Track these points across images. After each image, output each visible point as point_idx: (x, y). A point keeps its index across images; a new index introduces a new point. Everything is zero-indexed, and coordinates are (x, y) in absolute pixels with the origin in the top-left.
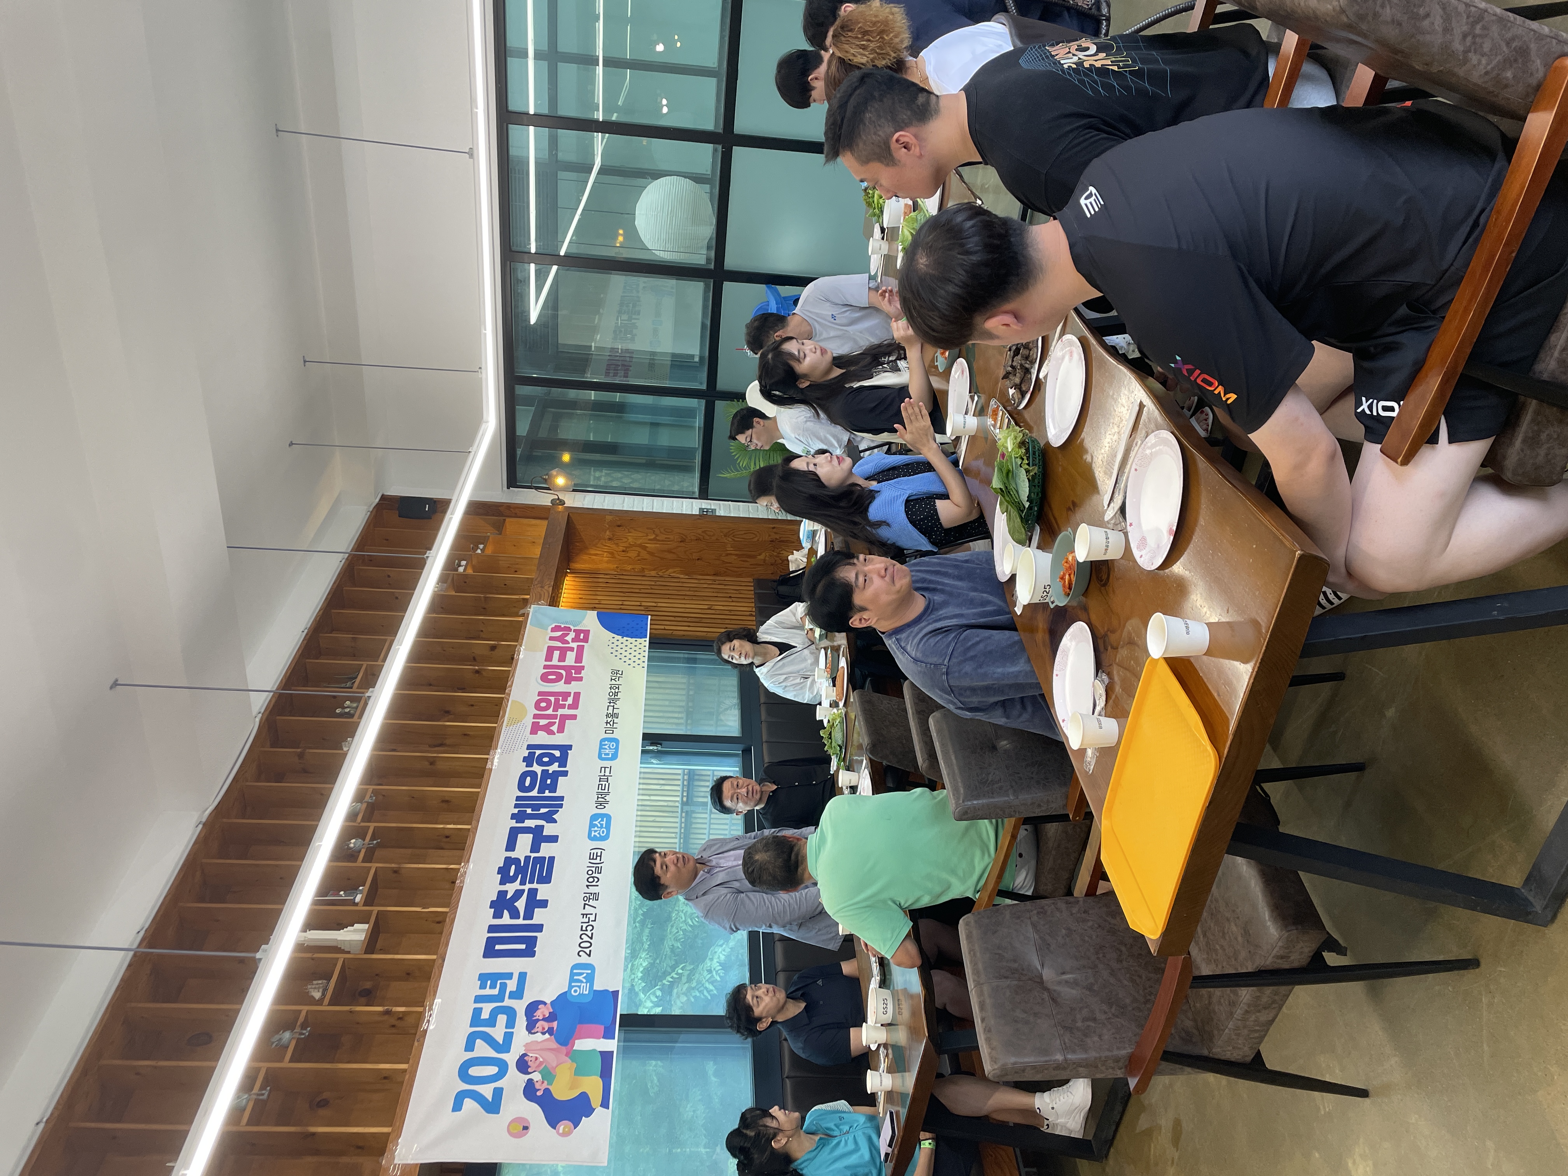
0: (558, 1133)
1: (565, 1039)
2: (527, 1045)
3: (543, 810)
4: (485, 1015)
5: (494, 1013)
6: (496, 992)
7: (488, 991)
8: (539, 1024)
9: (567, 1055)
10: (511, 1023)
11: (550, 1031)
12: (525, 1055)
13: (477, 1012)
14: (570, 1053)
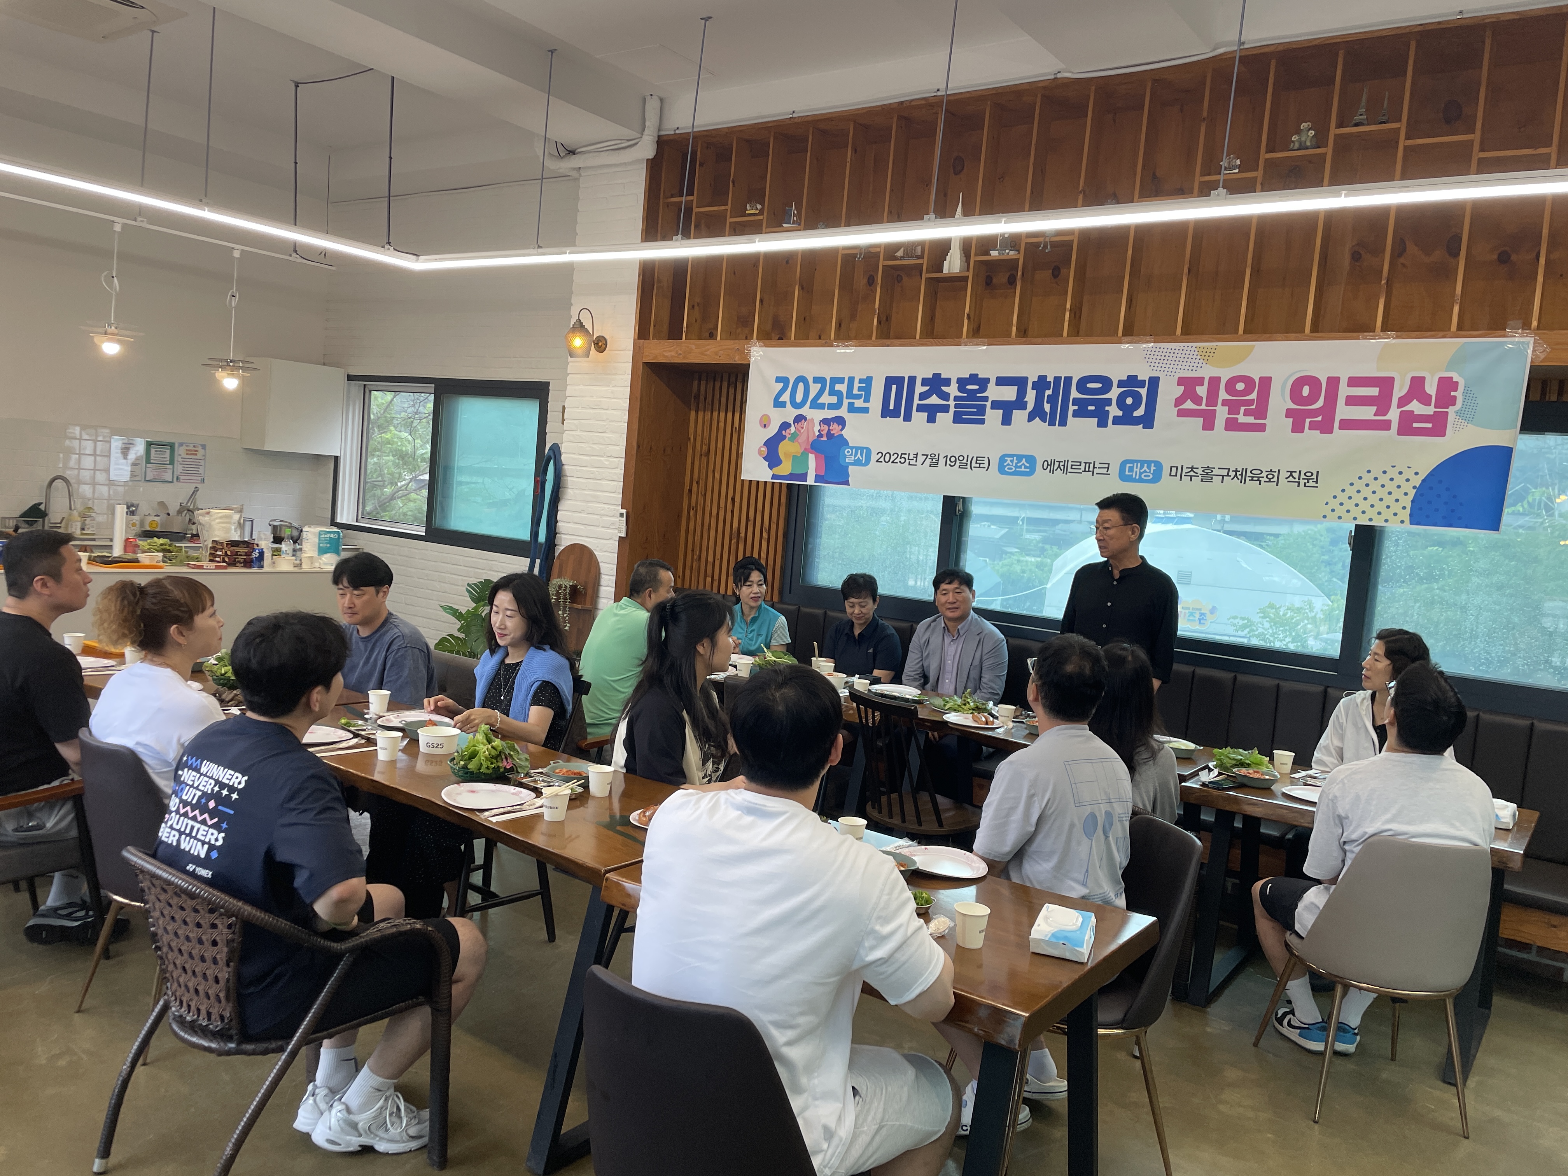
0: (761, 447)
1: (815, 446)
2: (812, 420)
3: (1047, 407)
4: (838, 387)
5: (839, 394)
6: (855, 391)
7: (856, 385)
8: (826, 427)
9: (805, 449)
10: (831, 407)
11: (820, 436)
12: (805, 419)
13: (841, 380)
14: (806, 451)
